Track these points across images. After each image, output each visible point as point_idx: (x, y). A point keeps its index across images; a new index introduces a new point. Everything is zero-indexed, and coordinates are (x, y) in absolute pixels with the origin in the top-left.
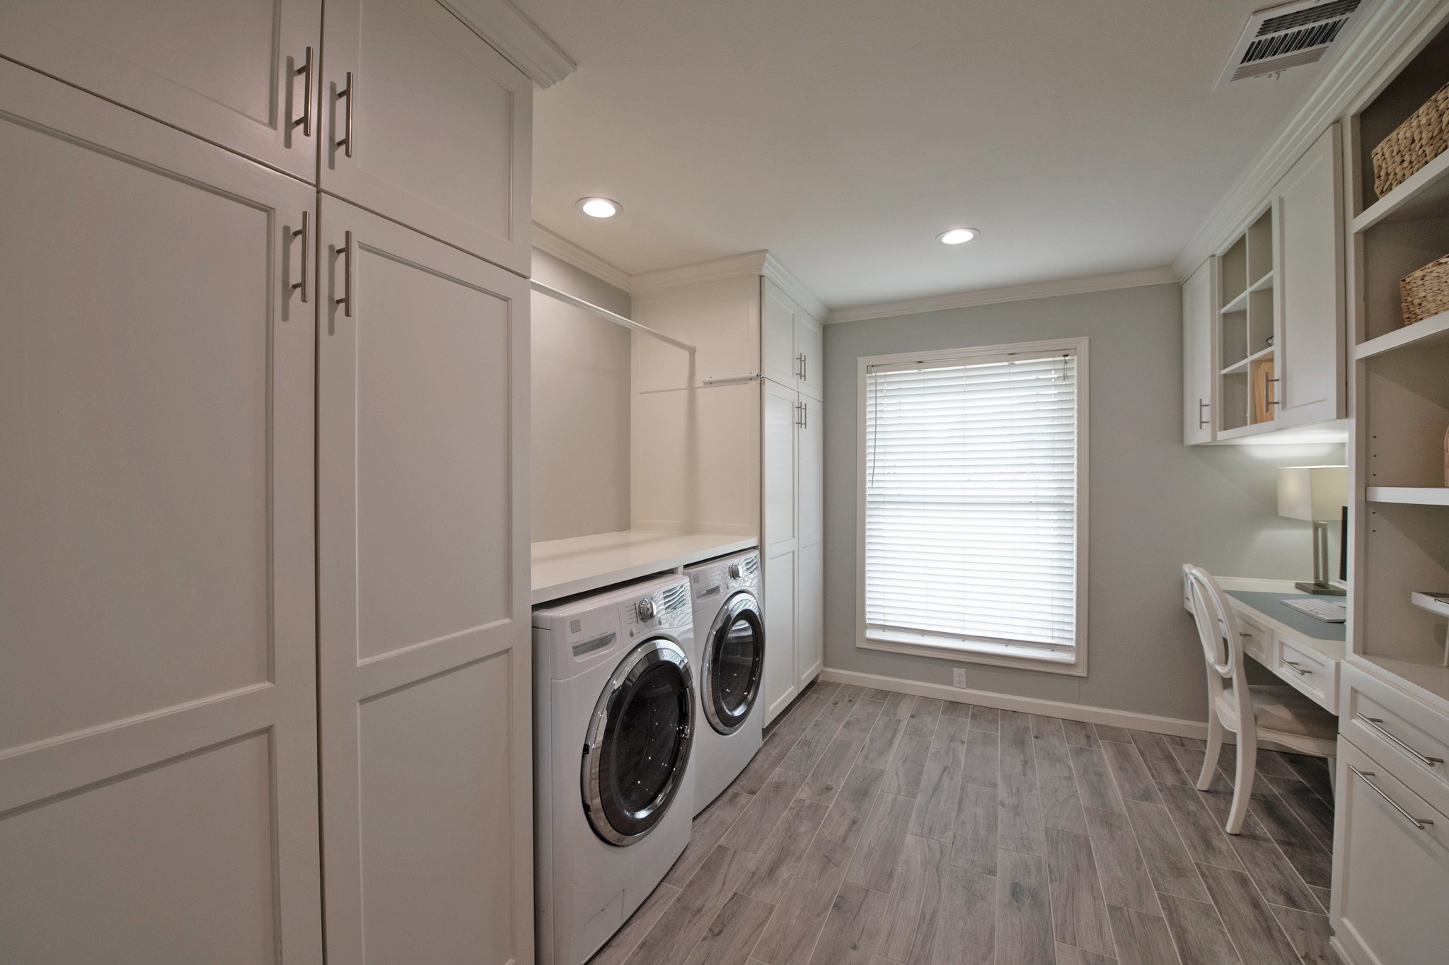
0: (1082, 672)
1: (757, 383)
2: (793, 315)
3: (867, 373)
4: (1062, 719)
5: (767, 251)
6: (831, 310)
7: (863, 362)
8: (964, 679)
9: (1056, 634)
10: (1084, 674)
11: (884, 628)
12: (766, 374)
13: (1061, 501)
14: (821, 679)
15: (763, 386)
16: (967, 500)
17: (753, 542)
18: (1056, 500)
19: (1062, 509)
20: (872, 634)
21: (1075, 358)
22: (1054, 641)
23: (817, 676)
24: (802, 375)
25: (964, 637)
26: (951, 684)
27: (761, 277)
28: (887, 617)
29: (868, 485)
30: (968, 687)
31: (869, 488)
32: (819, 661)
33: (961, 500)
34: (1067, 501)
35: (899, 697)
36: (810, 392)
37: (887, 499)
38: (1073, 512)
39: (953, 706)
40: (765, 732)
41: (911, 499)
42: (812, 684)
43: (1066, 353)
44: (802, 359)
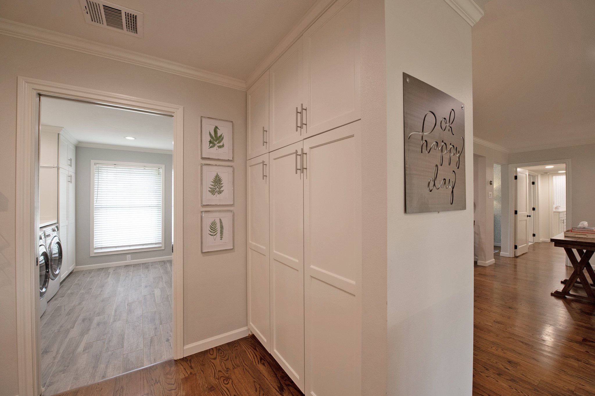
0: (163, 248)
1: (57, 169)
2: (67, 145)
3: (95, 165)
4: (159, 261)
5: (63, 128)
6: (80, 142)
7: (93, 162)
8: (130, 258)
9: (157, 240)
10: (164, 249)
11: (101, 248)
12: (60, 166)
13: (158, 205)
14: (74, 271)
15: (59, 170)
16: (131, 206)
17: (56, 221)
18: (157, 206)
19: (158, 208)
20: (96, 251)
21: (161, 169)
22: (156, 242)
23: (73, 270)
24: (71, 165)
25: (130, 246)
26: (126, 260)
27: (58, 134)
28: (102, 245)
29: (95, 202)
30: (131, 260)
31: (95, 203)
32: (74, 264)
33: (129, 206)
34: (159, 206)
35: (108, 268)
36: (71, 171)
37: (102, 207)
38: (161, 208)
39: (127, 266)
40: (61, 283)
41: (111, 206)
42: (71, 273)
43: (159, 168)
44: (71, 160)
